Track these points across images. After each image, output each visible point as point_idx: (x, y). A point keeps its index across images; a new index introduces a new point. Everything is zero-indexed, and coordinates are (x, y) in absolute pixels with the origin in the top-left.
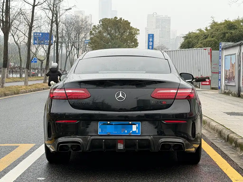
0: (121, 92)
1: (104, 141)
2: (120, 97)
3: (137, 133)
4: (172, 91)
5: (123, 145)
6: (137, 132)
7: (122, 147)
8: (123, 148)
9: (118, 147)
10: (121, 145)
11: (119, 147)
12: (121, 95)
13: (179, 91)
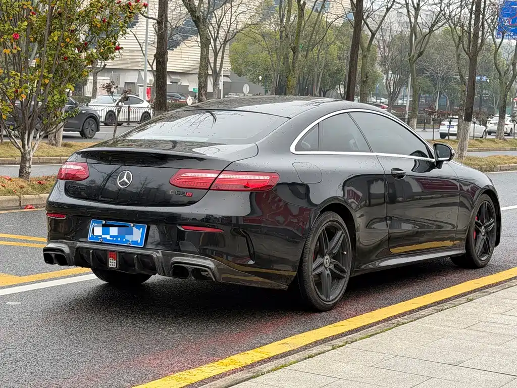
0: (127, 173)
1: (91, 251)
2: (124, 181)
3: (138, 244)
4: (209, 175)
5: (115, 262)
6: (139, 242)
7: (114, 265)
8: (115, 267)
9: (110, 263)
10: (114, 261)
11: (110, 265)
12: (125, 178)
13: (221, 176)
